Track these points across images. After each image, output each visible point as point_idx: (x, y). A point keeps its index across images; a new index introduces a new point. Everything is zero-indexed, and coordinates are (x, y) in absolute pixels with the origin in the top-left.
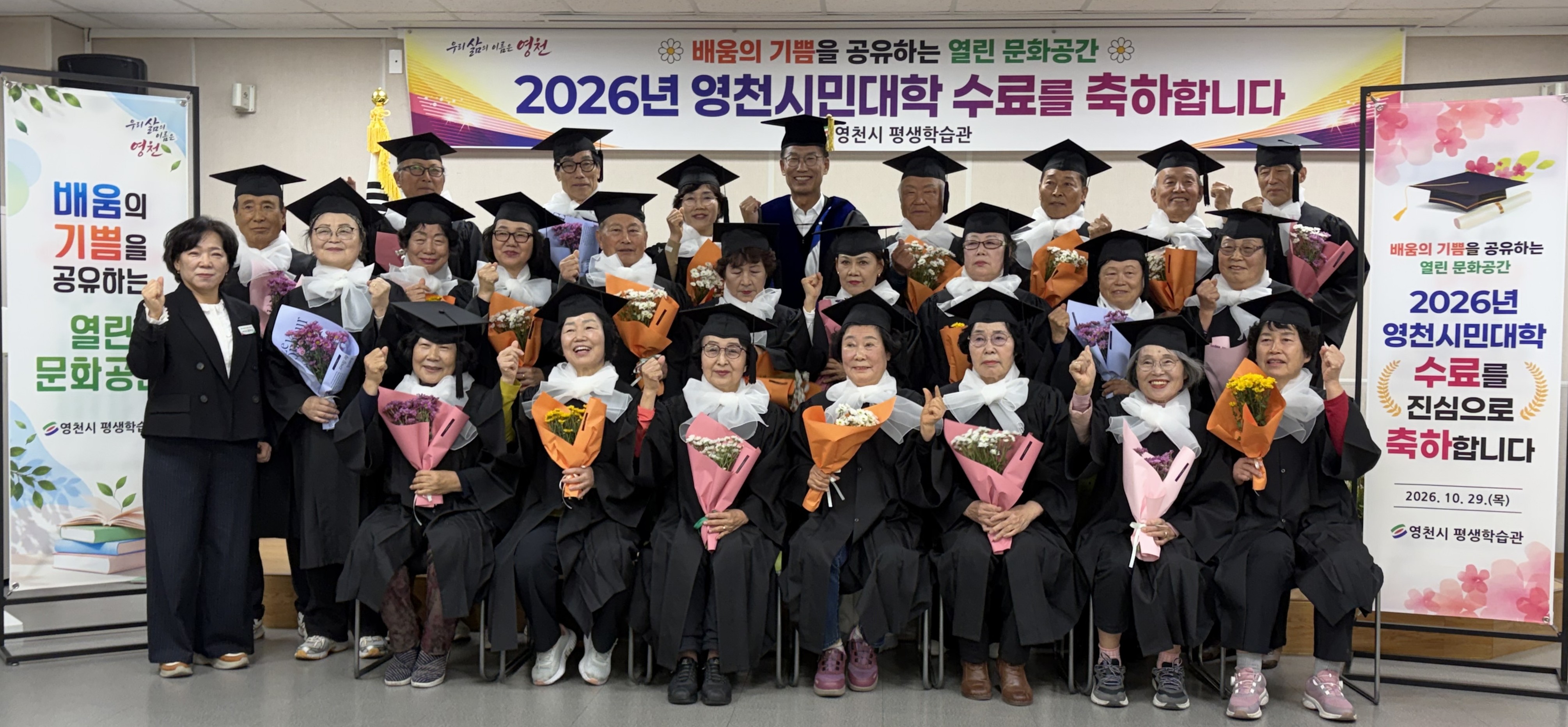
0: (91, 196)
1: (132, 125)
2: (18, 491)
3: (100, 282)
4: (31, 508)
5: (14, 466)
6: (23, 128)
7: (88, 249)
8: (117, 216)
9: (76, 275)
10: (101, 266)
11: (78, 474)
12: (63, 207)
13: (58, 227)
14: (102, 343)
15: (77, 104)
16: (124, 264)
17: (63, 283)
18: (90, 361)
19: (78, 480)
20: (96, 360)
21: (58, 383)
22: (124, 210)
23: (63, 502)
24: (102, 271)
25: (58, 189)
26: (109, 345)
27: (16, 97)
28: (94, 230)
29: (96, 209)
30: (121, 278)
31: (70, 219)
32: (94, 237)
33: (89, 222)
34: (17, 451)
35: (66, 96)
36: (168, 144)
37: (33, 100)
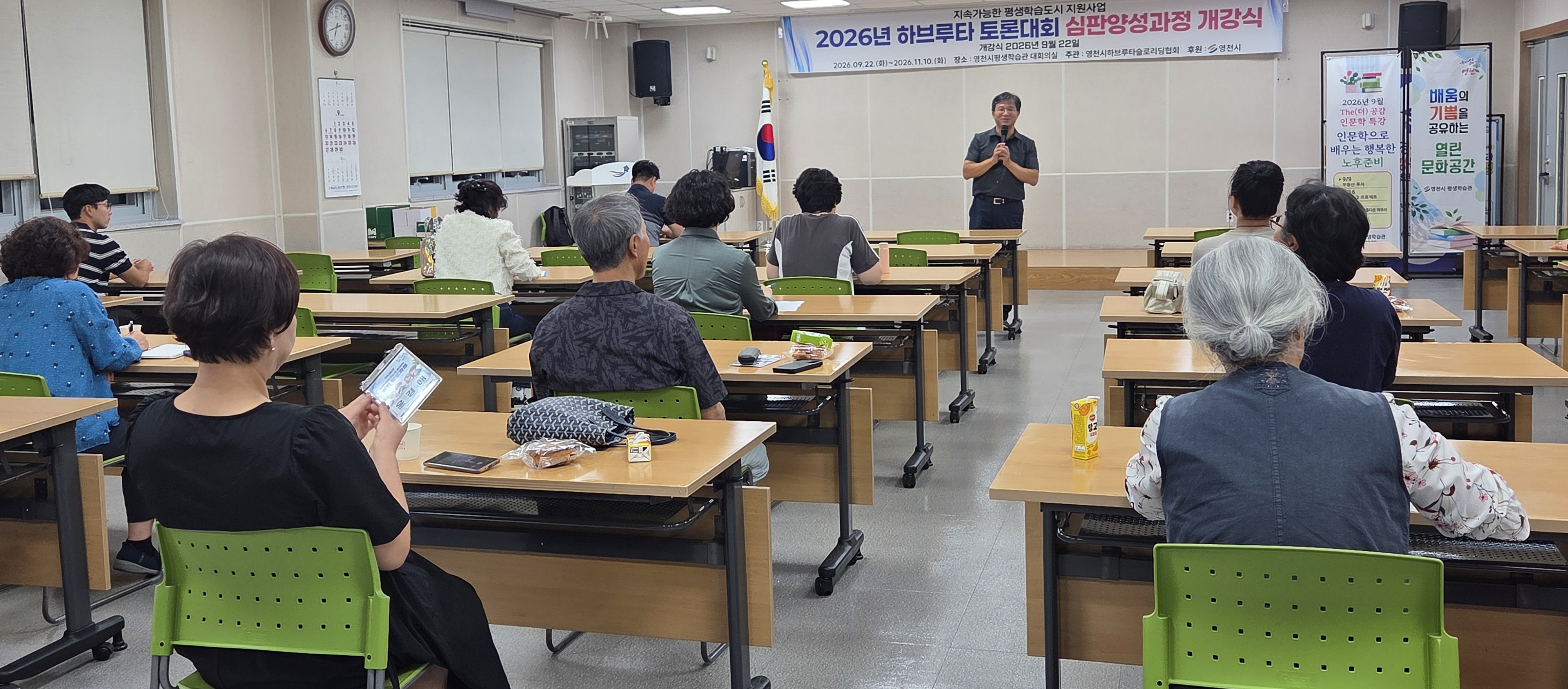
0: (1445, 94)
1: (1463, 62)
2: (1414, 214)
3: (1448, 129)
4: (1419, 220)
5: (1413, 204)
6: (1419, 70)
7: (1443, 116)
8: (1456, 101)
9: (1438, 127)
10: (1449, 122)
11: (1438, 208)
12: (1434, 100)
13: (1431, 108)
14: (1448, 154)
15: (1440, 57)
16: (1458, 121)
17: (1433, 130)
18: (1443, 162)
19: (1437, 210)
20: (1446, 161)
21: (1430, 171)
22: (1459, 98)
23: (1432, 219)
24: (1449, 124)
25: (1432, 92)
26: (1451, 155)
27: (1416, 58)
28: (1446, 108)
29: (1447, 99)
30: (1457, 126)
31: (1436, 104)
32: (1446, 111)
33: (1444, 104)
34: (1413, 198)
35: (1436, 54)
36: (1478, 69)
37: (1423, 58)
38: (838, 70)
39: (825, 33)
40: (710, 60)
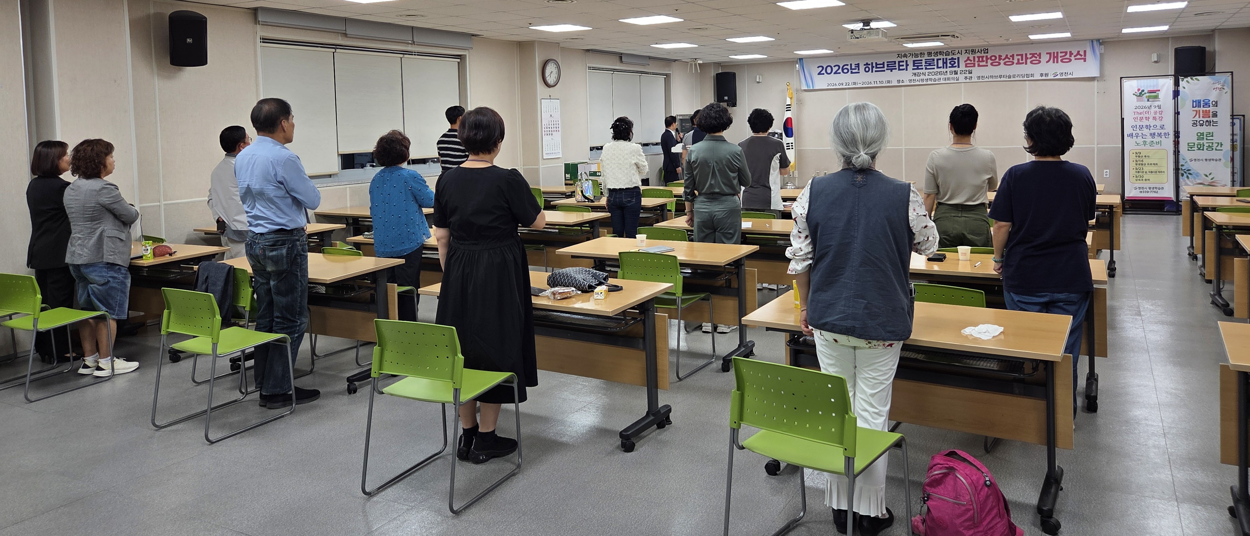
0: (1202, 102)
1: (1214, 83)
2: (1183, 175)
3: (1204, 124)
4: (1186, 179)
5: (1182, 169)
6: (1184, 88)
7: (1201, 115)
8: (1209, 107)
9: (1198, 122)
10: (1205, 120)
11: (1199, 171)
12: (1194, 106)
13: (1193, 111)
14: (1205, 139)
15: (1198, 80)
16: (1211, 119)
17: (1195, 124)
18: (1202, 143)
19: (1198, 173)
20: (1203, 143)
21: (1193, 149)
22: (1211, 105)
23: (1195, 178)
24: (1205, 121)
25: (1193, 101)
26: (1207, 139)
27: (1182, 81)
28: (1203, 111)
29: (1203, 106)
30: (1210, 122)
31: (1196, 109)
32: (1203, 113)
33: (1202, 109)
34: (1182, 165)
35: (1196, 79)
36: (1224, 87)
37: (1187, 81)
38: (829, 87)
39: (823, 67)
40: (758, 82)
